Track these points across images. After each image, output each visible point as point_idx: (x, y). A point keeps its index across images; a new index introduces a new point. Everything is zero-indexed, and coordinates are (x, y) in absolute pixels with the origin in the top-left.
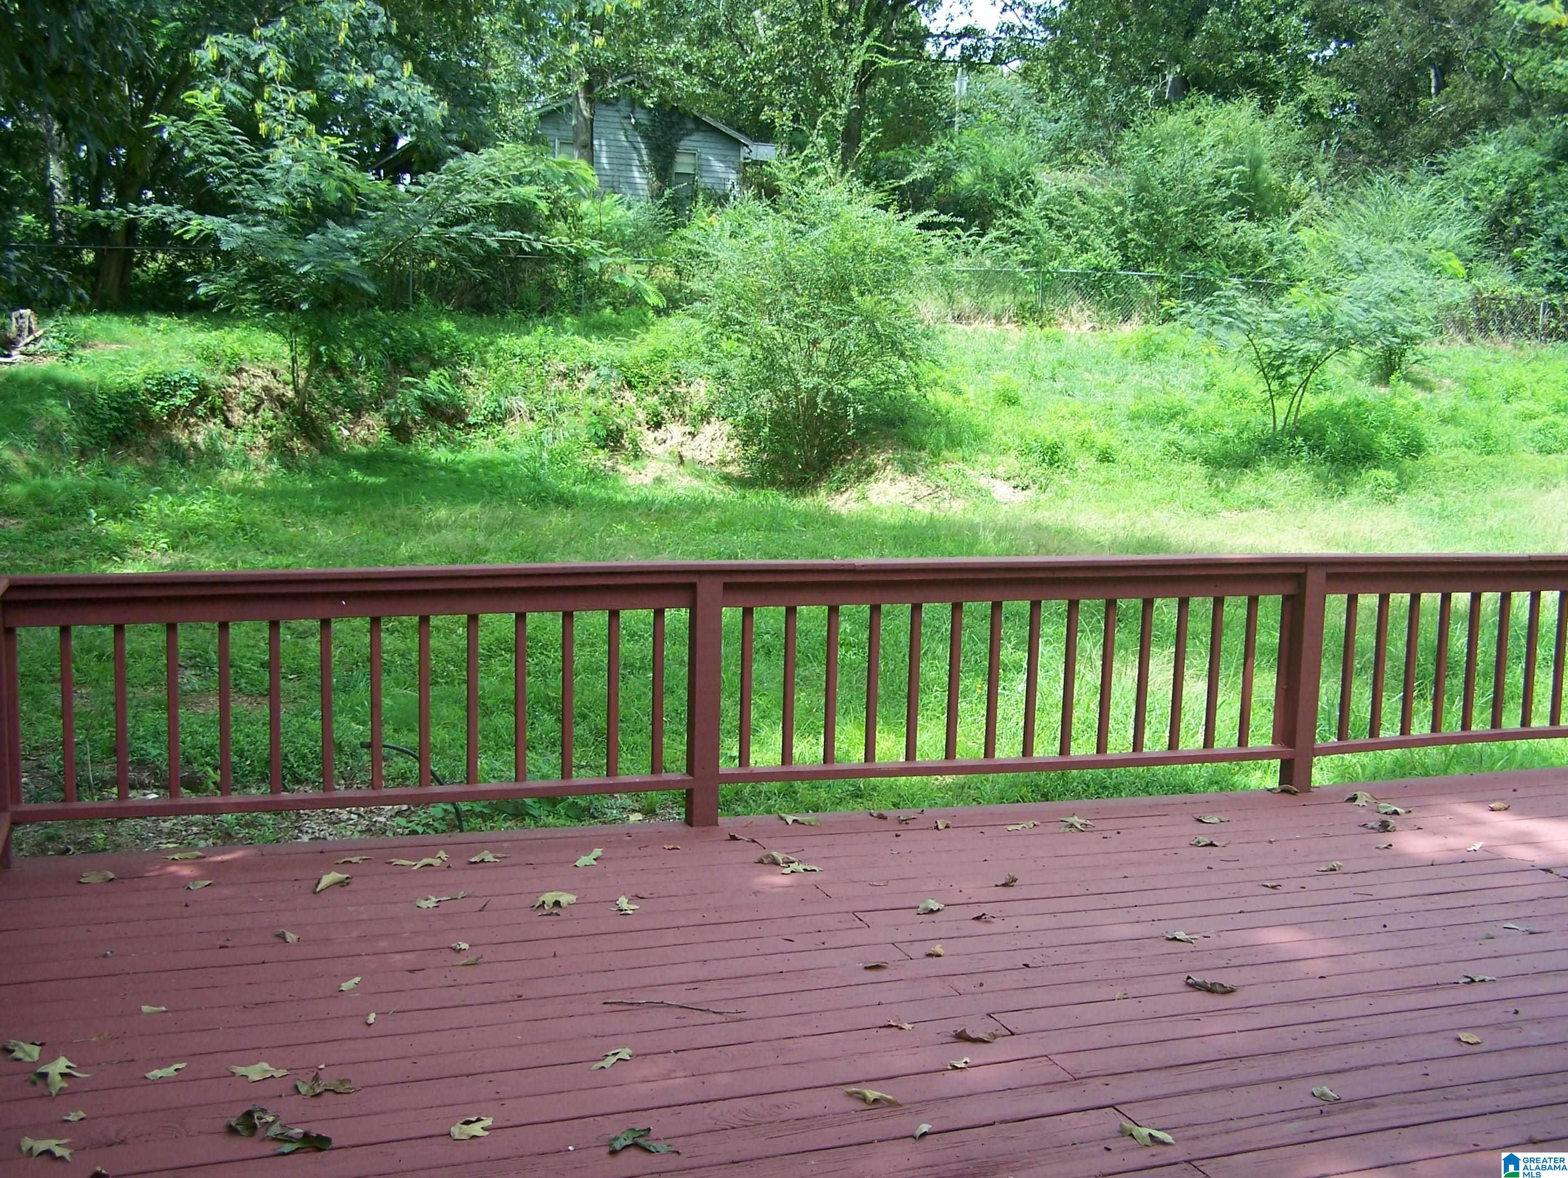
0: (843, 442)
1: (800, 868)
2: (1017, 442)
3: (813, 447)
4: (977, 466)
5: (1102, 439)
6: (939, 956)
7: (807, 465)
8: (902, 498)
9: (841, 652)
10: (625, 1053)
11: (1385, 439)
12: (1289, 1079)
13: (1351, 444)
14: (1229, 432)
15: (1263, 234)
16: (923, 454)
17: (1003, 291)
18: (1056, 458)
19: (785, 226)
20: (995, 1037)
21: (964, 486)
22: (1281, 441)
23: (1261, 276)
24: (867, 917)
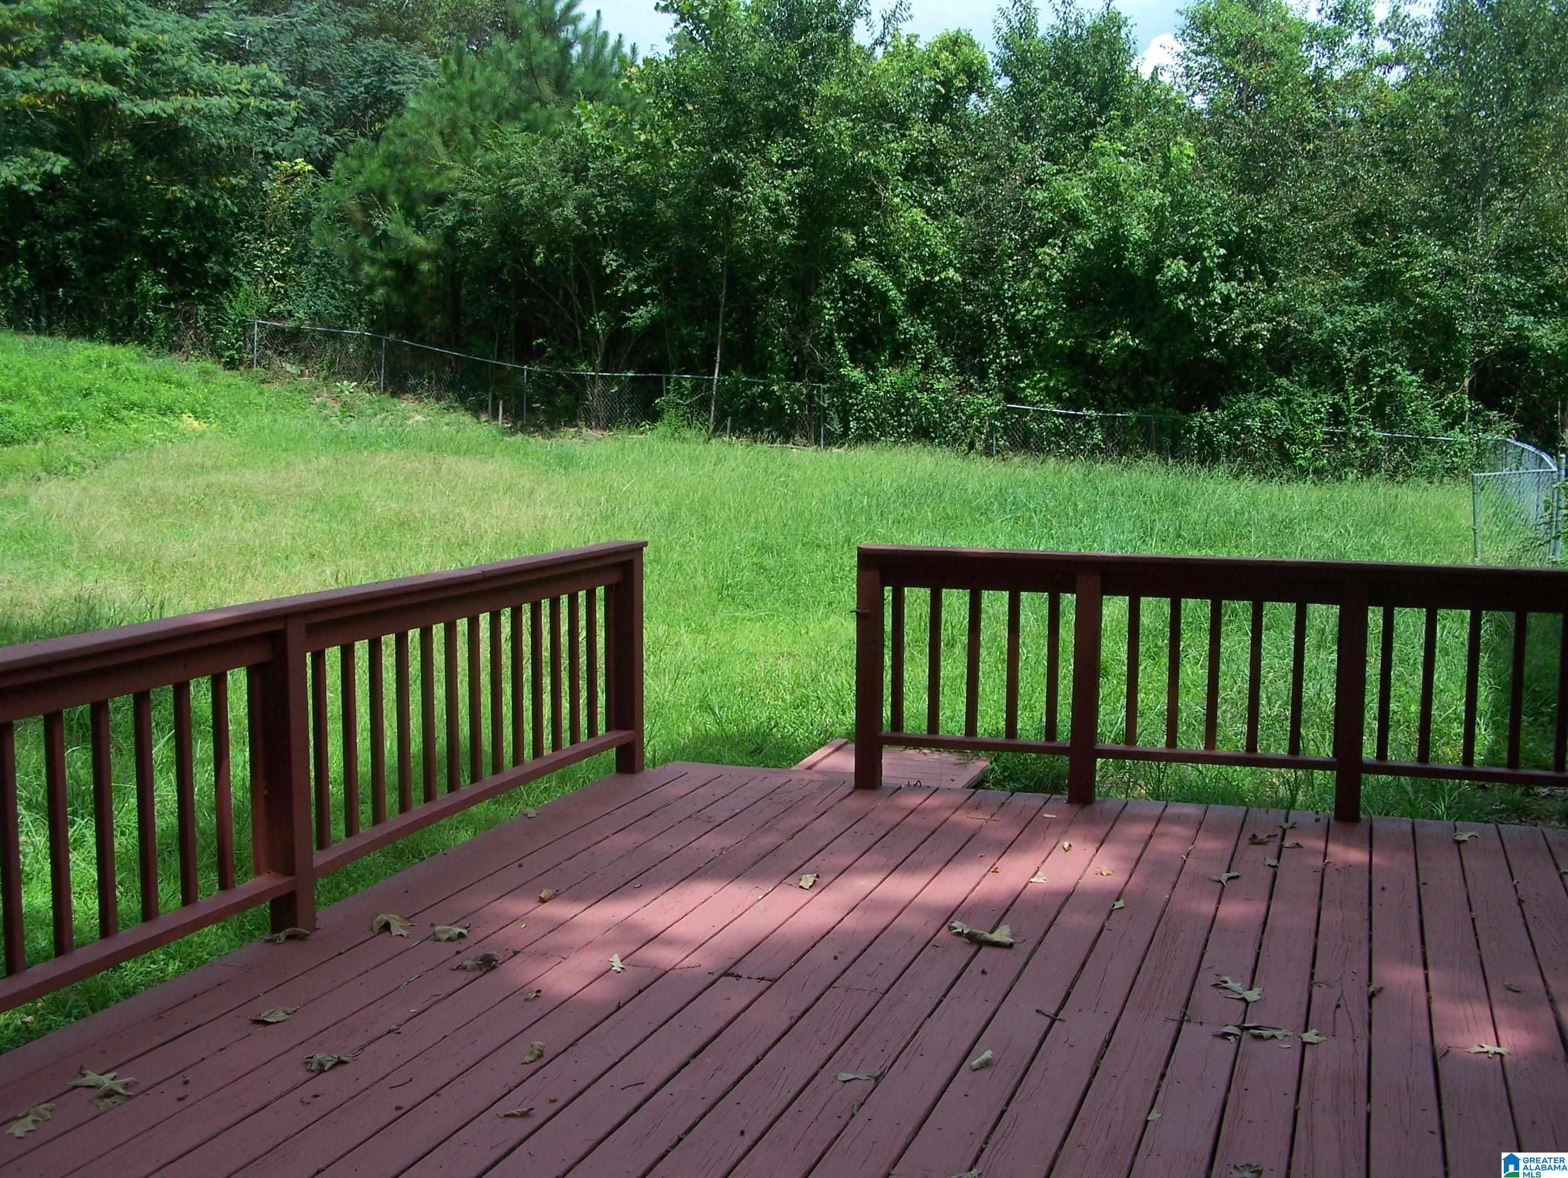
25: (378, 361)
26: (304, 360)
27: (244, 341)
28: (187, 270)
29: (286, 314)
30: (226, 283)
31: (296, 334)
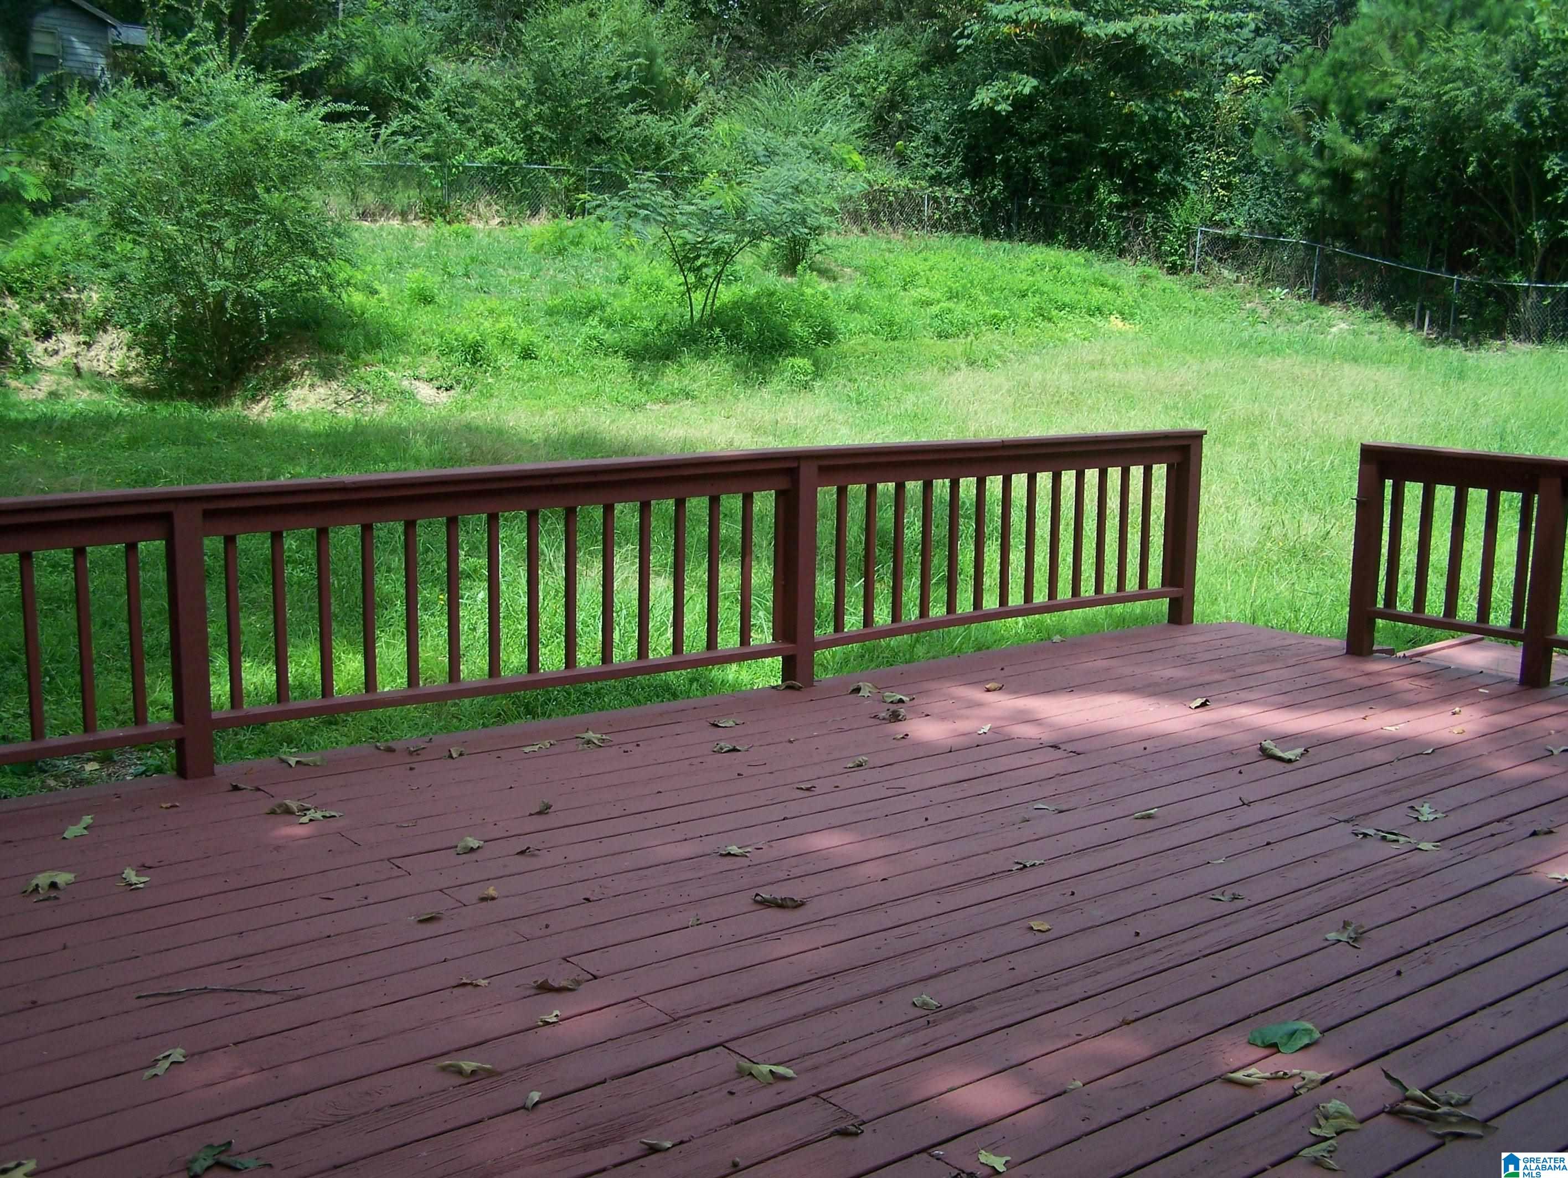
0: (256, 348)
1: (319, 815)
2: (437, 341)
3: (223, 354)
4: (399, 368)
5: (523, 335)
6: (493, 899)
7: (218, 372)
8: (322, 404)
9: (288, 569)
10: (178, 1054)
11: (798, 328)
12: (886, 991)
13: (767, 333)
14: (648, 324)
15: (665, 126)
16: (341, 358)
17: (407, 186)
18: (478, 356)
19: (177, 118)
20: (578, 983)
21: (387, 388)
22: (699, 332)
23: (666, 168)
24: (406, 863)
25: (1312, 269)
26: (1240, 268)
27: (1188, 248)
28: (1139, 179)
29: (1228, 223)
30: (1172, 192)
31: (1235, 242)
